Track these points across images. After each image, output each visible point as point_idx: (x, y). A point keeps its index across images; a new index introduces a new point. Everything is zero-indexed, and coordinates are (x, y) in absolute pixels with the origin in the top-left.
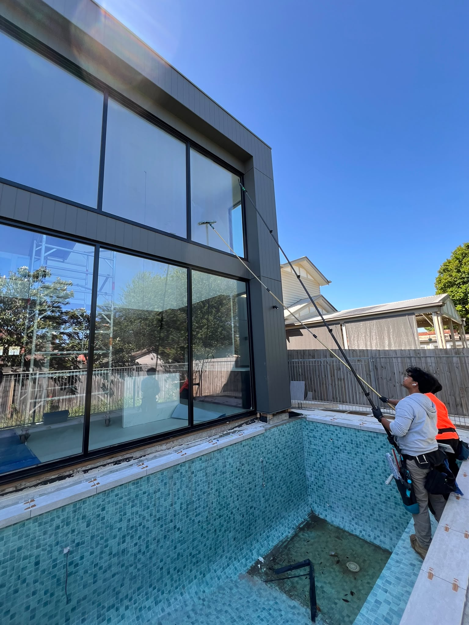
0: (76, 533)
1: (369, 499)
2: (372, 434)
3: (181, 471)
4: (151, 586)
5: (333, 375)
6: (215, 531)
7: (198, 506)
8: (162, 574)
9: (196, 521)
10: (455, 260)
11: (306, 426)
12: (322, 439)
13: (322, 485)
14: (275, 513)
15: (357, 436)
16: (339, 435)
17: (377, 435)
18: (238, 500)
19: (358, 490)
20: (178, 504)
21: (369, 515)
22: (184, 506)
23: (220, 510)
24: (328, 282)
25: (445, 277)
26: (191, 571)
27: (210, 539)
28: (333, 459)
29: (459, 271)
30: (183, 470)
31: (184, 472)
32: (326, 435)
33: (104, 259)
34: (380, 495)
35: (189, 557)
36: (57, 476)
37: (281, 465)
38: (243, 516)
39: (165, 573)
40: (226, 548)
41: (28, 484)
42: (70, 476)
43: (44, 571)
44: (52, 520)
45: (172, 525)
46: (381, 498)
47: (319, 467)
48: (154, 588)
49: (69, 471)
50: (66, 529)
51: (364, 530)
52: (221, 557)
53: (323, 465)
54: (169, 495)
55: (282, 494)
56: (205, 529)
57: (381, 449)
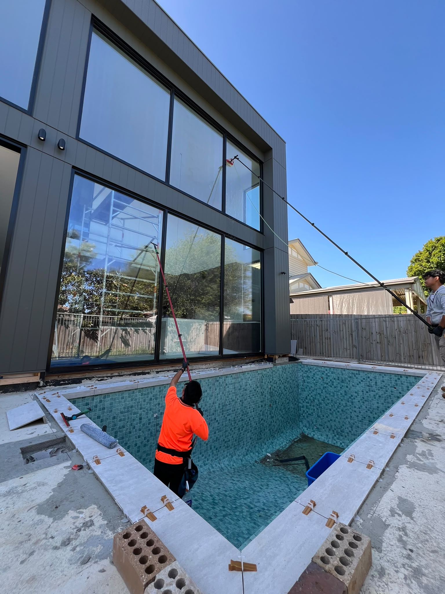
0: (161, 406)
1: (349, 420)
2: (355, 372)
3: (219, 381)
4: (201, 454)
5: (321, 336)
6: (239, 429)
7: (229, 408)
8: (207, 447)
9: (228, 419)
10: (425, 252)
11: (302, 369)
12: (314, 378)
13: (312, 413)
14: (277, 428)
15: (343, 374)
16: (328, 374)
17: (359, 372)
18: (254, 411)
19: (341, 414)
20: (217, 404)
21: (348, 431)
22: (221, 407)
23: (242, 415)
24: (315, 263)
25: (416, 266)
26: (224, 452)
27: (236, 434)
28: (322, 392)
29: (428, 262)
30: (221, 381)
31: (221, 382)
32: (318, 375)
33: (152, 223)
34: (358, 416)
35: (223, 442)
36: (141, 371)
37: (283, 394)
38: (256, 424)
39: (209, 448)
40: (245, 443)
41: (125, 373)
42: (148, 373)
43: (144, 425)
44: (148, 394)
45: (213, 417)
46: (358, 418)
47: (310, 399)
48: (203, 456)
49: (148, 370)
50: (156, 402)
51: (343, 442)
52: (242, 448)
53: (313, 398)
54: (212, 396)
55: (282, 416)
56: (233, 426)
57: (361, 382)
